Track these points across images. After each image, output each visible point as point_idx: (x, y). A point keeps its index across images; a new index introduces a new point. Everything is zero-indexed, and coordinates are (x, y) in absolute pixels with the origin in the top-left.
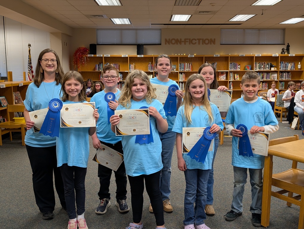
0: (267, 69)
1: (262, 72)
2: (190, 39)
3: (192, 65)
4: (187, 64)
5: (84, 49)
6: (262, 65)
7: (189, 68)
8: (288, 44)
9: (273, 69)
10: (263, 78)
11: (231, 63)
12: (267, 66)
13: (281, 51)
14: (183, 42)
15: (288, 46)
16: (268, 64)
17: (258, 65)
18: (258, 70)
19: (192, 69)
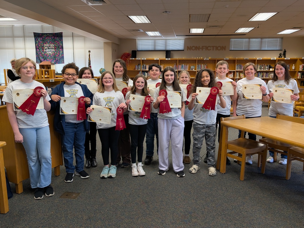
1: (262, 72)
2: (206, 46)
3: (207, 66)
4: (203, 65)
5: (127, 54)
6: (263, 66)
8: (285, 50)
9: (271, 70)
10: (263, 76)
11: (238, 65)
12: (267, 67)
15: (285, 52)
18: (259, 70)
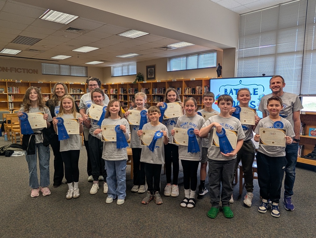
0: (78, 93)
1: (75, 95)
2: (15, 68)
3: (19, 89)
4: (15, 88)
6: (75, 90)
7: (17, 91)
9: (82, 93)
10: (76, 99)
12: (78, 91)
13: (86, 81)
14: (9, 70)
16: (78, 90)
17: (72, 90)
18: (72, 93)
19: (20, 91)
